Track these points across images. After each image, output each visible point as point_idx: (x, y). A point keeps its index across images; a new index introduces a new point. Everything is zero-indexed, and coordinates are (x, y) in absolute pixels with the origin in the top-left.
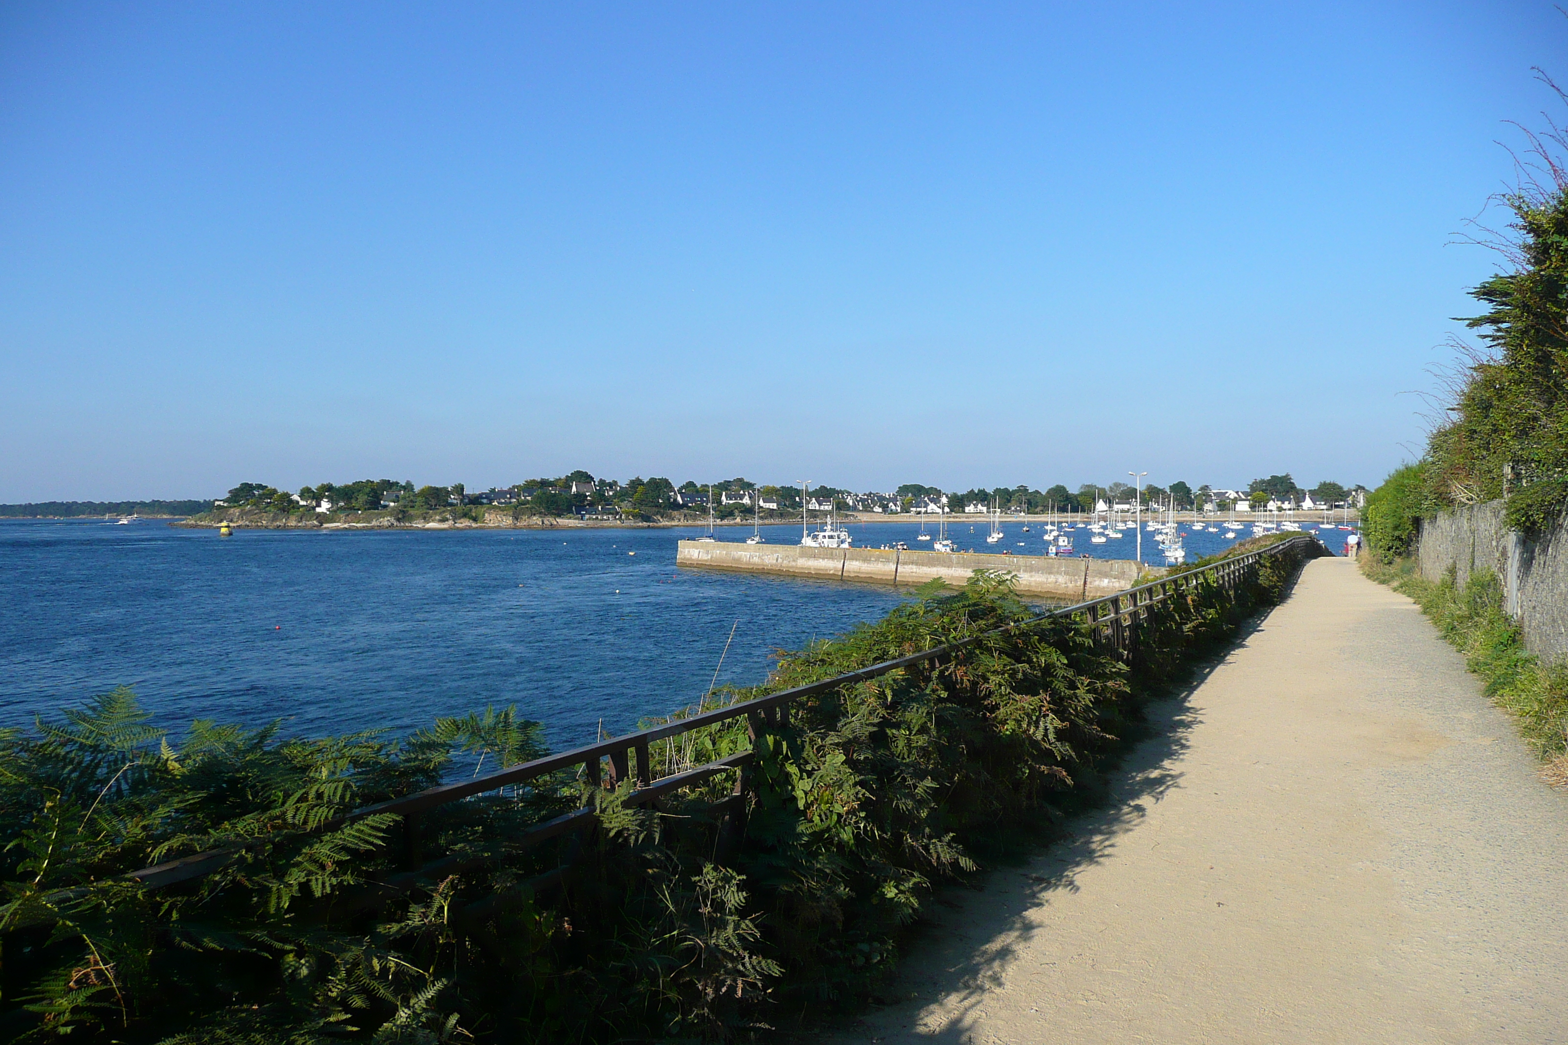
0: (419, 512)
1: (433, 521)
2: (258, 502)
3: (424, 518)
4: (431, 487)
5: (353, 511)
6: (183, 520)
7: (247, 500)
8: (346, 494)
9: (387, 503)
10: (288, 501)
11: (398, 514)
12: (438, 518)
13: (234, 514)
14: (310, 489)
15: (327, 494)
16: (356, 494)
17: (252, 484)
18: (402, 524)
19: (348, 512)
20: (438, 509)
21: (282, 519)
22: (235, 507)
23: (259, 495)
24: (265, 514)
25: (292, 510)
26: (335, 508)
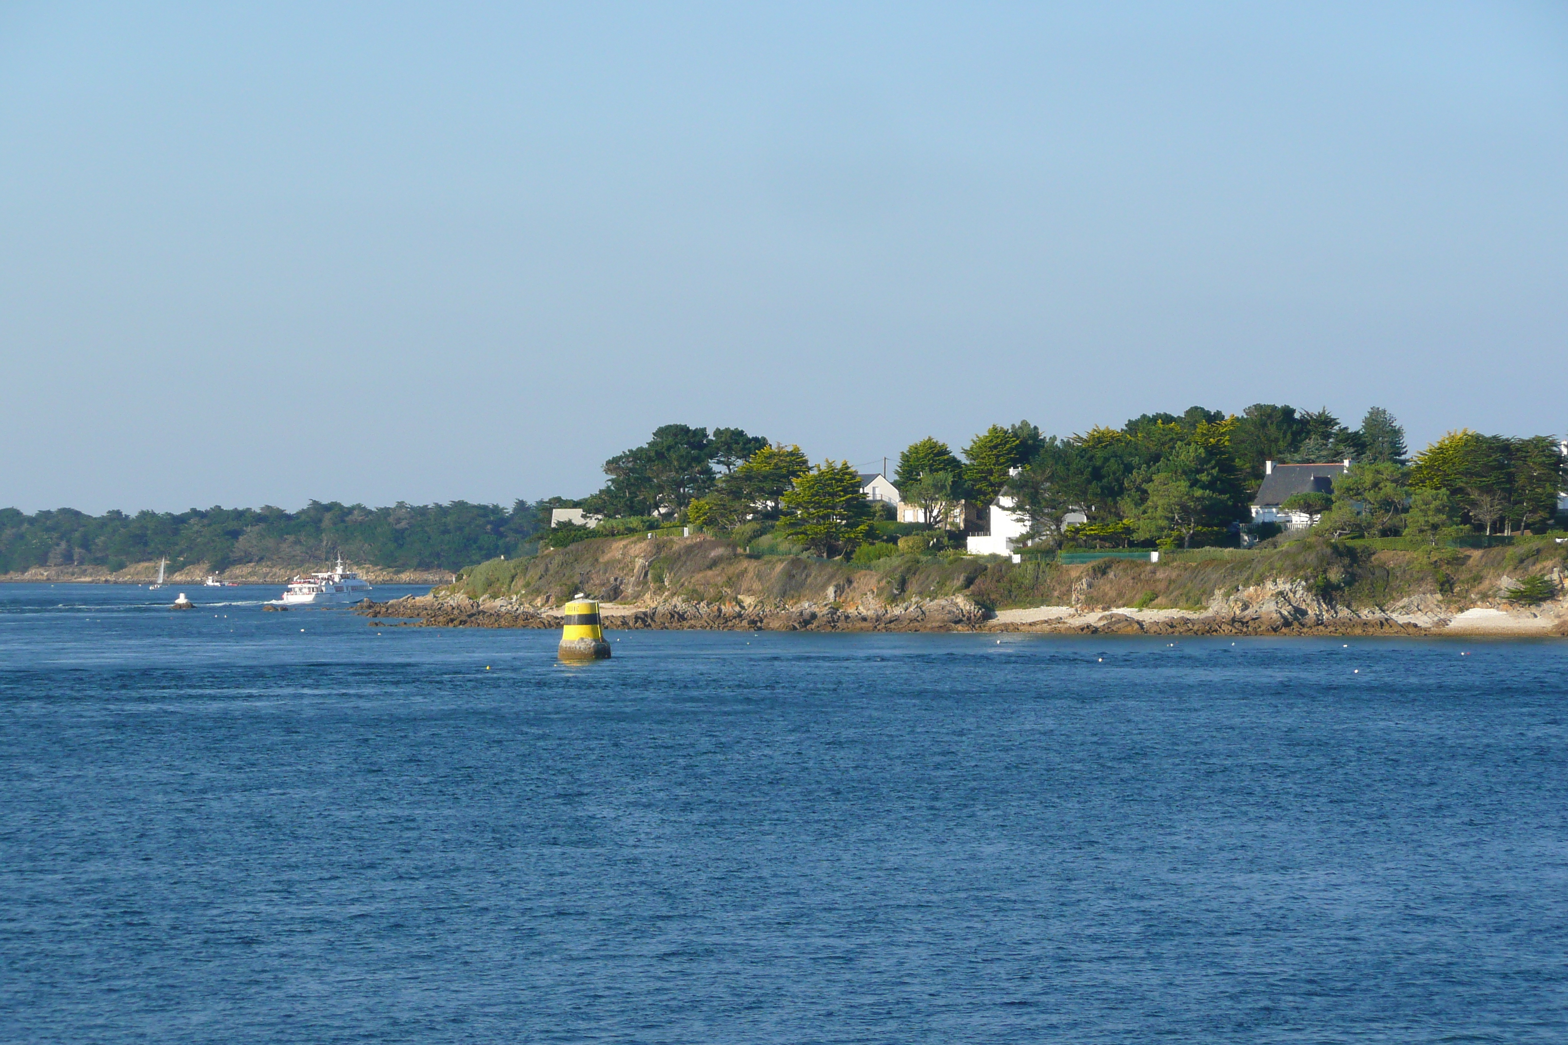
0: (1419, 557)
1: (1484, 597)
2: (725, 510)
3: (1446, 586)
4: (1478, 439)
5: (1124, 553)
6: (422, 588)
7: (682, 501)
8: (1097, 474)
9: (1275, 515)
10: (848, 504)
11: (1324, 565)
12: (1506, 582)
13: (626, 565)
14: (943, 451)
15: (1012, 472)
16: (1137, 476)
17: (702, 432)
18: (1344, 612)
19: (1101, 556)
20: (1509, 541)
21: (824, 587)
22: (631, 531)
23: (730, 478)
24: (751, 566)
25: (865, 547)
26: (1046, 537)
